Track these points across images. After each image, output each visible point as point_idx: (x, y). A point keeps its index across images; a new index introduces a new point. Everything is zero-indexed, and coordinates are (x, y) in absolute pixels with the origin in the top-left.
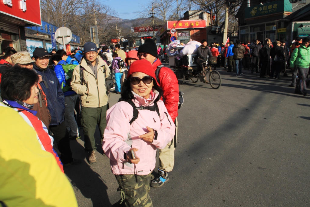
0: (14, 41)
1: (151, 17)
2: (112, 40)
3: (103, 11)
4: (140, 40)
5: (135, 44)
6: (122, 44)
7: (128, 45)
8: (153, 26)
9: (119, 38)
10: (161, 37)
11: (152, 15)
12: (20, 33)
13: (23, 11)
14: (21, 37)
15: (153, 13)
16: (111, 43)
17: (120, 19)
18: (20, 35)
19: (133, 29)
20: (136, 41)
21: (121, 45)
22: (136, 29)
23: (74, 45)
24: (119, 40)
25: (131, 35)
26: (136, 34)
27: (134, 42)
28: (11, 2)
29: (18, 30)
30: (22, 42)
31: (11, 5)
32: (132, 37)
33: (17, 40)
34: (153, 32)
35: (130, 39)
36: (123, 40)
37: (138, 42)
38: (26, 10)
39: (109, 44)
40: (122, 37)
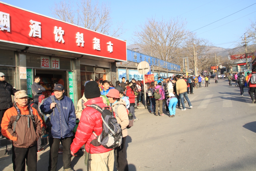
0: (107, 73)
1: (244, 46)
2: (212, 67)
3: (202, 44)
4: (237, 67)
5: (231, 70)
6: (220, 70)
7: (225, 71)
8: (246, 53)
9: (217, 65)
10: (253, 63)
11: (244, 44)
12: (111, 67)
13: (110, 52)
14: (112, 70)
15: (246, 42)
16: (211, 70)
17: (223, 49)
18: (111, 69)
19: (229, 57)
20: (233, 68)
21: (219, 72)
22: (233, 57)
23: (174, 73)
24: (218, 67)
25: (227, 62)
26: (232, 61)
27: (231, 68)
28: (100, 48)
29: (110, 65)
30: (112, 73)
31: (100, 49)
32: (229, 64)
33: (109, 72)
34: (246, 59)
35: (227, 66)
36: (221, 67)
37: (235, 68)
38: (112, 51)
39: (210, 70)
40: (220, 65)
